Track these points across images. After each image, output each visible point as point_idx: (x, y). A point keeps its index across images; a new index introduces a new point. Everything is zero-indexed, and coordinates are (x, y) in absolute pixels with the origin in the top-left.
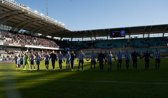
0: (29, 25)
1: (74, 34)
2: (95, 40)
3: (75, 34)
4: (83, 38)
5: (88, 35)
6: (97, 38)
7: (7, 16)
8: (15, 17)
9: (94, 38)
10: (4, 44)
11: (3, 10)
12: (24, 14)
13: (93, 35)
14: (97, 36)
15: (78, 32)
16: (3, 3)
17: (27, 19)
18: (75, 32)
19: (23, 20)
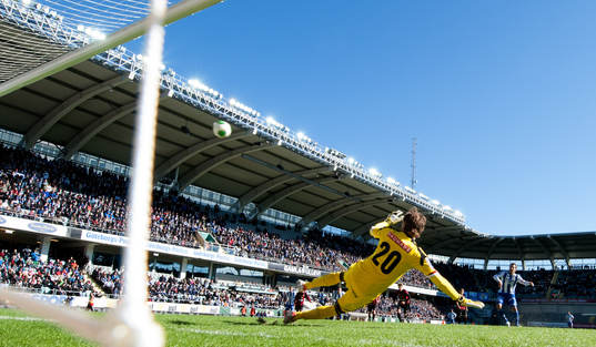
0: (351, 212)
1: (494, 245)
2: (566, 268)
3: (498, 246)
4: (523, 259)
5: (542, 252)
6: (573, 262)
7: (289, 185)
8: (311, 187)
9: (563, 262)
10: (269, 266)
11: (279, 167)
12: (337, 177)
13: (559, 251)
14: (571, 255)
15: (508, 240)
16: (280, 144)
17: (347, 194)
18: (497, 238)
19: (335, 196)
